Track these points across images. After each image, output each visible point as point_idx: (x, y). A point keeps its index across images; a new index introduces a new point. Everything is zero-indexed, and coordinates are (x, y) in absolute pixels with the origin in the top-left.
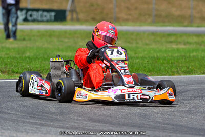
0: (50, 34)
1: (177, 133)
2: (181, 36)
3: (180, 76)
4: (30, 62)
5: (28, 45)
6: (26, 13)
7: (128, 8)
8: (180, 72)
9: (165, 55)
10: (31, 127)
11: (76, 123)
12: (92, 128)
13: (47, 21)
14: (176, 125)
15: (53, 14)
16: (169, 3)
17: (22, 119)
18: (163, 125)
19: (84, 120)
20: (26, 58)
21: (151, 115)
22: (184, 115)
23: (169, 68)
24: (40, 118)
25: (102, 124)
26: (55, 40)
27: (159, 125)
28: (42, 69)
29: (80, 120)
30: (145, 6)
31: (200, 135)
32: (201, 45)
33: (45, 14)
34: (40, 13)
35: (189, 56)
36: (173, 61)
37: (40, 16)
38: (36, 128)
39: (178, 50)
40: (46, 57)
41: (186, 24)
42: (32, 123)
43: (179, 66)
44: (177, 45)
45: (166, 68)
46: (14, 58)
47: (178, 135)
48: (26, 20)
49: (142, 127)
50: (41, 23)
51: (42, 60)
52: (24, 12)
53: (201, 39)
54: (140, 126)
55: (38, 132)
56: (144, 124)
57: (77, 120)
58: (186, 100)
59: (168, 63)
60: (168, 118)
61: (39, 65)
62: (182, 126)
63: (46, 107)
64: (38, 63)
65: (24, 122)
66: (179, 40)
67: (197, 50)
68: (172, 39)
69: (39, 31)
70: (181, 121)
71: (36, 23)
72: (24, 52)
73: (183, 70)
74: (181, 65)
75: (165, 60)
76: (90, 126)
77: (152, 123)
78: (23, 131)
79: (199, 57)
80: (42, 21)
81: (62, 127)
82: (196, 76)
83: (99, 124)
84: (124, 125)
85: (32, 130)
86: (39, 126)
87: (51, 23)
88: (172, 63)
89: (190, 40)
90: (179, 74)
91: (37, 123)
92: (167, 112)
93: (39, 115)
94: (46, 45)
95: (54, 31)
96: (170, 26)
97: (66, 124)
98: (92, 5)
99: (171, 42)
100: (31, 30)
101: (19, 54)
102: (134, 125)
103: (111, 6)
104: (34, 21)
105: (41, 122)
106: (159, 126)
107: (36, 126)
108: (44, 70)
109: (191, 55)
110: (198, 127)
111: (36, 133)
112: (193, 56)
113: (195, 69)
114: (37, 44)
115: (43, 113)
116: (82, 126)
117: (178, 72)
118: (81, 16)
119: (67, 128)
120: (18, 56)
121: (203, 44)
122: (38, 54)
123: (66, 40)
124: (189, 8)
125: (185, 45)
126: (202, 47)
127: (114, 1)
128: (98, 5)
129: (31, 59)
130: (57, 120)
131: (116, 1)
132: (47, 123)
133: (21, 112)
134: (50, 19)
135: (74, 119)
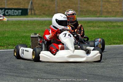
0: (19, 23)
1: (96, 80)
2: (96, 23)
4: (8, 40)
5: (6, 30)
7: (64, 7)
10: (11, 78)
12: (46, 78)
13: (17, 15)
14: (96, 75)
15: (20, 11)
16: (88, 3)
17: (5, 73)
19: (41, 73)
20: (6, 37)
21: (80, 69)
22: (100, 69)
24: (15, 72)
25: (52, 75)
26: (22, 26)
27: (85, 75)
28: (15, 43)
29: (39, 73)
30: (74, 6)
31: (110, 80)
32: (108, 28)
33: (15, 11)
34: (13, 11)
35: (101, 34)
36: (92, 37)
37: (12, 13)
38: (14, 78)
39: (94, 31)
40: (17, 36)
41: (98, 15)
42: (11, 75)
44: (94, 28)
47: (97, 81)
48: (4, 15)
49: (76, 76)
50: (14, 17)
51: (15, 38)
52: (3, 10)
53: (108, 24)
54: (74, 76)
55: (15, 80)
56: (76, 75)
57: (37, 73)
62: (99, 75)
63: (19, 66)
64: (13, 40)
65: (6, 75)
66: (95, 25)
68: (91, 24)
69: (12, 22)
70: (99, 73)
72: (4, 34)
76: (45, 77)
77: (81, 74)
78: (6, 80)
79: (107, 35)
80: (14, 15)
81: (29, 77)
83: (51, 75)
84: (65, 75)
85: (11, 79)
86: (15, 77)
87: (19, 16)
89: (101, 25)
91: (13, 75)
93: (14, 70)
94: (17, 30)
95: (21, 21)
96: (89, 17)
97: (31, 75)
98: (43, 6)
99: (90, 26)
101: (1, 35)
102: (70, 75)
103: (54, 5)
104: (9, 15)
105: (16, 74)
106: (85, 76)
108: (16, 44)
110: (108, 76)
111: (13, 81)
112: (103, 34)
114: (12, 29)
115: (17, 69)
116: (40, 77)
118: (37, 12)
119: (32, 78)
121: (109, 27)
122: (12, 35)
123: (29, 26)
124: (100, 6)
125: (98, 27)
126: (109, 29)
127: (56, 3)
128: (46, 5)
129: (8, 38)
130: (26, 73)
131: (57, 3)
132: (20, 75)
133: (4, 69)
134: (18, 14)
135: (35, 72)
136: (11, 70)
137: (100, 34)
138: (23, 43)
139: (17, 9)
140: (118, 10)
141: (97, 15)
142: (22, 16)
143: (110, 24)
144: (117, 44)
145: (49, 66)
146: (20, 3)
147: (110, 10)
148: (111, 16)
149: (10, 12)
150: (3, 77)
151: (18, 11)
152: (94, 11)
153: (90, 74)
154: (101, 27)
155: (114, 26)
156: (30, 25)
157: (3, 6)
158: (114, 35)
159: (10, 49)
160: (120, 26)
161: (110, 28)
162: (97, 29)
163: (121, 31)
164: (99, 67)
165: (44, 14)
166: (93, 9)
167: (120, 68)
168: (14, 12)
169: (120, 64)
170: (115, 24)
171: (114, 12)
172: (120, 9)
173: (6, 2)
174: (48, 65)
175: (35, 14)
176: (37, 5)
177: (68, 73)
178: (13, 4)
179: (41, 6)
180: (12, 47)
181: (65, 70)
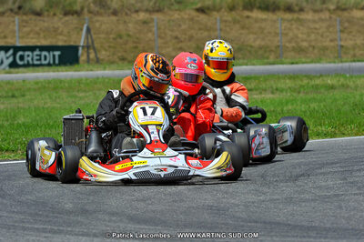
0: (56, 86)
1: (272, 236)
2: (266, 80)
4: (27, 133)
5: (21, 105)
7: (176, 38)
11: (108, 226)
13: (49, 65)
15: (57, 53)
17: (21, 225)
19: (121, 221)
20: (20, 125)
21: (229, 208)
22: (281, 206)
24: (49, 221)
26: (64, 95)
27: (242, 223)
29: (115, 222)
31: (309, 237)
32: (299, 92)
33: (44, 53)
34: (37, 52)
35: (282, 111)
37: (35, 58)
38: (45, 237)
40: (51, 122)
42: (37, 229)
44: (261, 93)
47: (274, 238)
50: (40, 69)
51: (45, 128)
52: (11, 52)
53: (299, 82)
54: (212, 228)
56: (218, 223)
57: (110, 221)
58: (282, 181)
60: (256, 212)
62: (279, 223)
65: (24, 229)
66: (263, 85)
67: (293, 101)
68: (252, 85)
69: (37, 83)
70: (278, 216)
71: (31, 69)
72: (14, 118)
77: (230, 221)
79: (298, 112)
80: (41, 65)
81: (88, 235)
83: (146, 227)
84: (185, 226)
86: (50, 235)
87: (54, 68)
89: (281, 85)
92: (253, 203)
93: (47, 216)
94: (49, 104)
95: (61, 81)
96: (247, 65)
97: (93, 229)
98: (120, 37)
99: (251, 90)
100: (24, 81)
101: (7, 120)
102: (202, 226)
103: (150, 35)
104: (28, 65)
105: (52, 227)
106: (243, 226)
107: (44, 235)
109: (285, 109)
110: (305, 224)
112: (288, 111)
114: (36, 102)
115: (53, 212)
118: (103, 54)
119: (95, 235)
120: (6, 124)
121: (302, 90)
122: (38, 118)
123: (81, 95)
124: (277, 34)
125: (272, 93)
126: (301, 95)
127: (155, 29)
128: (129, 35)
129: (27, 127)
130: (78, 223)
131: (159, 29)
132: (61, 228)
133: (18, 213)
134: (52, 62)
135: (105, 220)
136: (37, 214)
137: (279, 109)
139: (49, 49)
140: (327, 43)
141: (268, 58)
142: (63, 68)
143: (305, 81)
144: (326, 135)
145: (142, 200)
146: (56, 30)
147: (305, 44)
148: (308, 60)
149: (28, 56)
150: (17, 235)
151: (51, 53)
152: (260, 48)
153: (254, 221)
154: (282, 91)
155: (316, 88)
156: (85, 91)
157: (10, 41)
158: (317, 112)
160: (332, 87)
161: (307, 93)
162: (271, 96)
163: (336, 100)
164: (278, 199)
165: (123, 59)
166: (258, 43)
167: (336, 204)
168: (40, 55)
169: (338, 192)
170: (318, 82)
171: (314, 47)
172: (331, 41)
173: (16, 28)
175: (98, 61)
176: (102, 36)
177: (194, 219)
178: (38, 34)
179: (114, 39)
181: (185, 212)
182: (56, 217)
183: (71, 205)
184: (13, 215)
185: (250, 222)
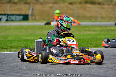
0: (21, 28)
3: (92, 49)
4: (11, 43)
6: (7, 17)
8: (92, 46)
9: (84, 38)
14: (92, 75)
15: (22, 17)
16: (84, 9)
17: (9, 73)
18: (85, 75)
20: (9, 41)
21: (78, 70)
23: (86, 45)
24: (18, 73)
26: (24, 31)
28: (18, 46)
30: (71, 12)
33: (18, 17)
34: (15, 16)
36: (88, 40)
39: (90, 34)
40: (19, 40)
42: (14, 75)
43: (91, 43)
44: (89, 32)
45: (85, 44)
46: (3, 41)
48: (7, 20)
51: (17, 42)
52: (6, 16)
53: (102, 28)
59: (85, 42)
60: (87, 71)
61: (16, 44)
62: (95, 75)
63: (21, 66)
64: (15, 43)
65: (10, 75)
66: (90, 29)
67: (100, 34)
68: (87, 29)
69: (15, 26)
70: (95, 73)
73: (93, 45)
74: (92, 43)
75: (84, 40)
79: (102, 38)
82: (101, 48)
88: (87, 42)
90: (91, 47)
91: (17, 75)
92: (87, 68)
93: (18, 71)
98: (43, 11)
100: (11, 26)
101: (5, 39)
105: (19, 75)
108: (19, 47)
109: (98, 37)
110: (104, 75)
112: (99, 38)
113: (100, 45)
114: (14, 33)
115: (20, 70)
117: (91, 46)
118: (37, 17)
121: (103, 31)
122: (15, 38)
124: (95, 12)
125: (94, 31)
129: (11, 41)
130: (28, 74)
132: (22, 75)
133: (8, 69)
135: (37, 73)
136: (14, 70)
138: (25, 46)
143: (104, 28)
153: (87, 74)
155: (108, 30)
159: (13, 51)
160: (113, 30)
161: (105, 32)
162: (93, 33)
163: (114, 35)
164: (95, 67)
165: (44, 19)
169: (115, 65)
170: (109, 28)
171: (107, 17)
172: (114, 15)
173: (8, 8)
174: (48, 66)
176: (37, 11)
180: (15, 49)
181: (64, 71)
182: (21, 71)
183: (26, 67)
184: (6, 70)
185: (85, 74)
